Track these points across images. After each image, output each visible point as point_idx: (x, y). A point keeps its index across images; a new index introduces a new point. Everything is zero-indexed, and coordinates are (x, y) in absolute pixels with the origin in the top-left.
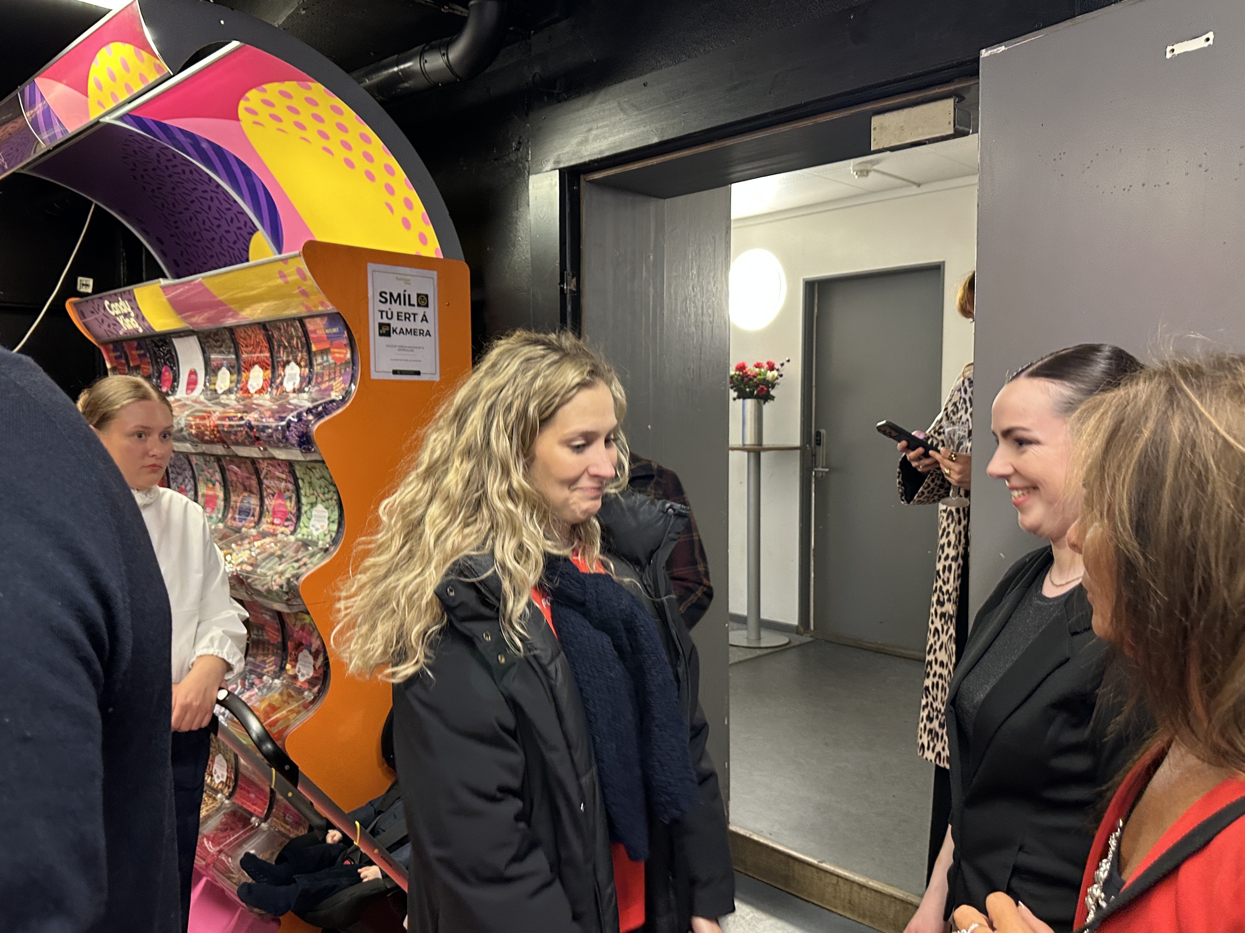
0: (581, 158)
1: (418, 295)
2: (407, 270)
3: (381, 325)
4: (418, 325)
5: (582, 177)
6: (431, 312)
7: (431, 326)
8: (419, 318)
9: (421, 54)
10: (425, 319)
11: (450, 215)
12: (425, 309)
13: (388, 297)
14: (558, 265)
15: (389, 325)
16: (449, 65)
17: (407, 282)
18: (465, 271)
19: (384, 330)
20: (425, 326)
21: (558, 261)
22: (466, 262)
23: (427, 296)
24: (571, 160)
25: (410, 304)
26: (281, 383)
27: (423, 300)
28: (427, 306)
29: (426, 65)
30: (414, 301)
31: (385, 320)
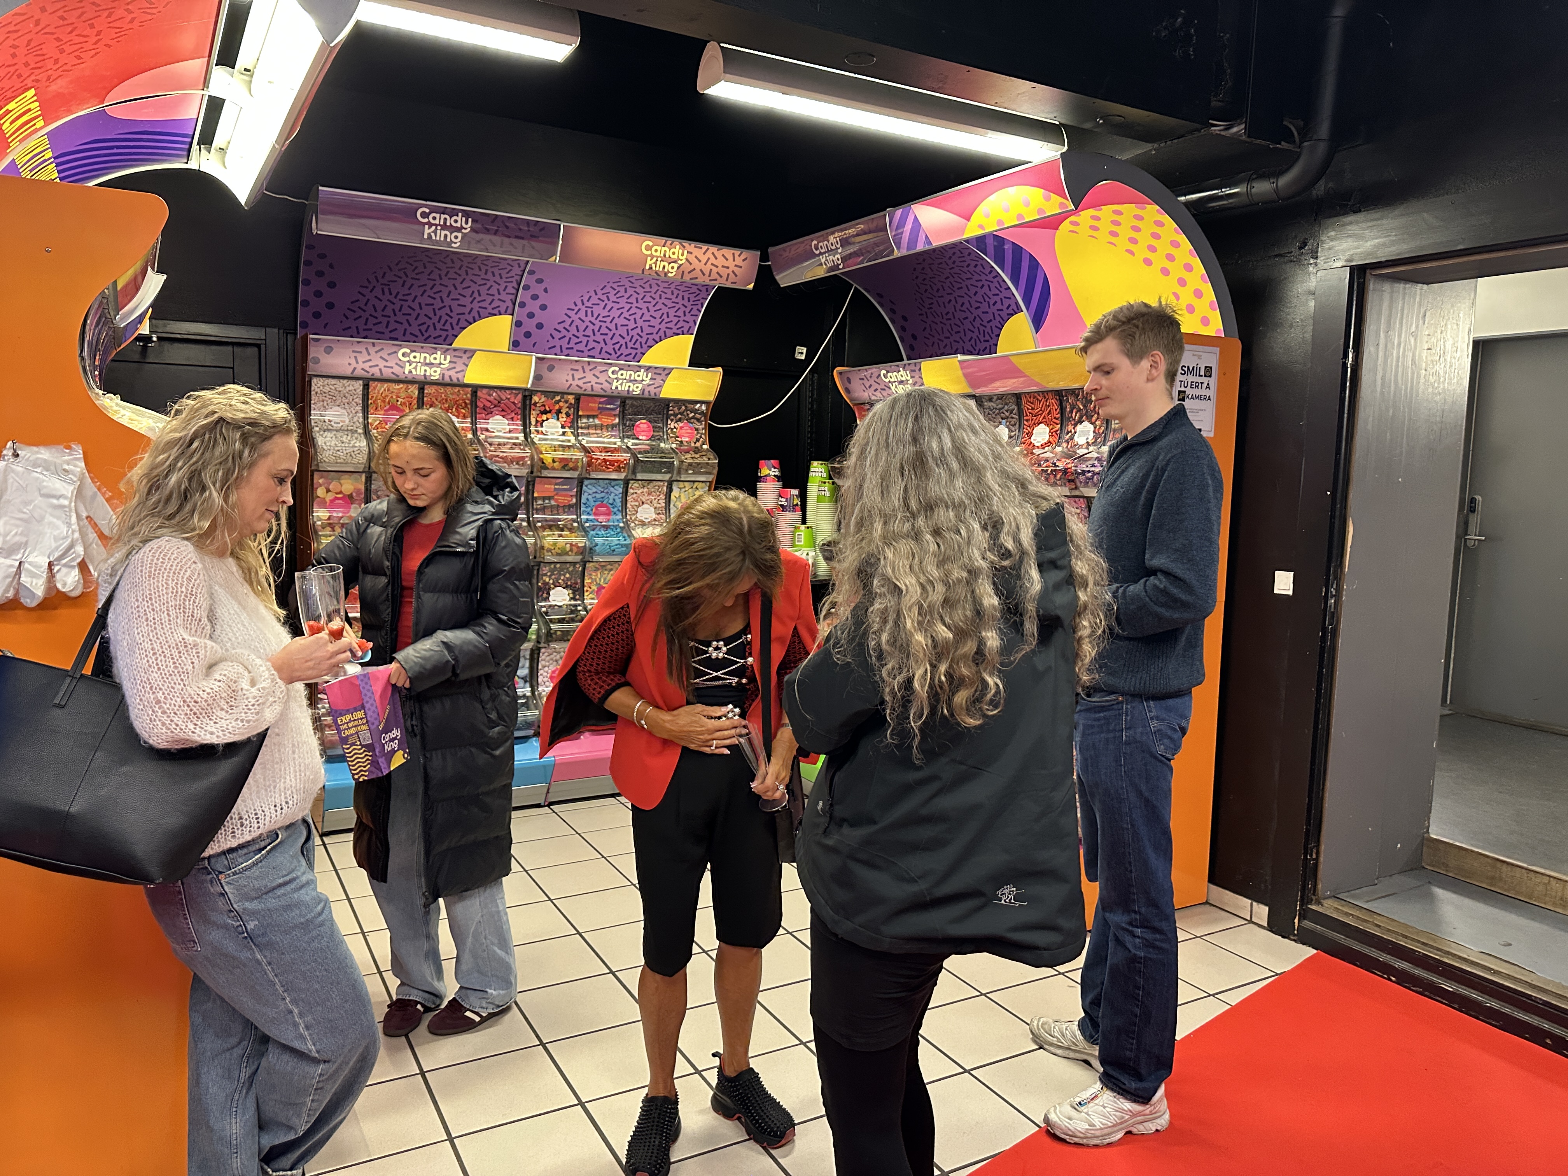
0: (1376, 258)
1: (1206, 367)
2: (1200, 348)
3: (1180, 392)
4: (1203, 392)
5: (1368, 271)
6: (1213, 381)
7: (1211, 393)
8: (1205, 385)
9: (1249, 180)
10: (1208, 387)
11: (1233, 302)
12: (1209, 379)
13: (1186, 369)
14: (1342, 343)
15: (1184, 392)
16: (1276, 191)
17: (1199, 357)
18: (1237, 346)
19: (1181, 397)
20: (1207, 393)
21: (1343, 340)
22: (1240, 339)
23: (1211, 368)
24: (1365, 259)
25: (1200, 376)
26: (1072, 438)
27: (1208, 371)
28: (1210, 376)
29: (1253, 190)
30: (1202, 373)
31: (1183, 389)
